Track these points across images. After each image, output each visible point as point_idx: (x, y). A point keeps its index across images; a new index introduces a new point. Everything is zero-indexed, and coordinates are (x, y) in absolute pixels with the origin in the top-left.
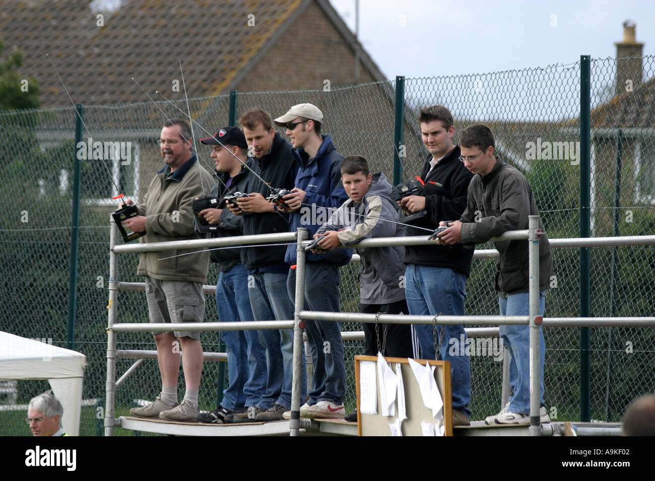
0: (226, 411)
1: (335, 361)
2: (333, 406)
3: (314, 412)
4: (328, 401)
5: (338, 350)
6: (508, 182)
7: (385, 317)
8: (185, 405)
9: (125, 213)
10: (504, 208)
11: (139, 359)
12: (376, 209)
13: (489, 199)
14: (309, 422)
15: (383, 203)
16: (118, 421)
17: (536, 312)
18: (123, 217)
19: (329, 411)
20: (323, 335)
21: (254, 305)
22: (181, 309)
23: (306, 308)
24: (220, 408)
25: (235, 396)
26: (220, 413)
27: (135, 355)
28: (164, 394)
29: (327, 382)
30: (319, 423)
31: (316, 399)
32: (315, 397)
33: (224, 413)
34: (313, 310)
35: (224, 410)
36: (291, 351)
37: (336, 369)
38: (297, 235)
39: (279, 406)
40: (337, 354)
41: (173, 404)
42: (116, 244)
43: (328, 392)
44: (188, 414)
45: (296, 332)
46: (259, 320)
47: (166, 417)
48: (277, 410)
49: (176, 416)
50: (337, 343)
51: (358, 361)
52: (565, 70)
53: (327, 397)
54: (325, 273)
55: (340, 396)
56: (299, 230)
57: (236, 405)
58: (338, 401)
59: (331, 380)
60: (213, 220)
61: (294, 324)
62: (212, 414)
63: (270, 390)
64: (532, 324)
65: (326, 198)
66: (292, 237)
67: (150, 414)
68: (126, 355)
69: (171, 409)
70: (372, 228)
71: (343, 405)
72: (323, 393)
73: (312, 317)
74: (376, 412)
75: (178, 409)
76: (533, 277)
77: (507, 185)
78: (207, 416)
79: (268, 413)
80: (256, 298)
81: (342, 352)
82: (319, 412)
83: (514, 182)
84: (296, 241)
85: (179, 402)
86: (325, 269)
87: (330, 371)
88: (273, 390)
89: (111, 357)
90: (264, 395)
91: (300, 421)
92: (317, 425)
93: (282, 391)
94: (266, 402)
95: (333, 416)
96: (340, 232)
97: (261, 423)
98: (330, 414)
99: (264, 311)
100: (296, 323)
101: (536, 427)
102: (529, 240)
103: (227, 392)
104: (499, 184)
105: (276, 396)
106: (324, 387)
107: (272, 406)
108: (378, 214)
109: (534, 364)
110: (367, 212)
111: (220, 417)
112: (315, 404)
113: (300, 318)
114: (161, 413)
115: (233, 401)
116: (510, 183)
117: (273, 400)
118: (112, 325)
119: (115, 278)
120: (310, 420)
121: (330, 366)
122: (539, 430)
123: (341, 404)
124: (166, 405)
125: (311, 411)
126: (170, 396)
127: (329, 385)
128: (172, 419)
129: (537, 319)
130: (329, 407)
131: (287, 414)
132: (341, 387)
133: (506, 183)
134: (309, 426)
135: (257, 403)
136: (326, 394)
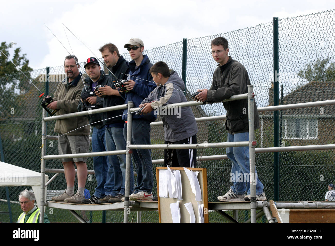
0: (96, 198)
1: (147, 171)
2: (146, 194)
3: (136, 197)
4: (144, 191)
5: (149, 165)
6: (235, 69)
7: (171, 146)
8: (77, 195)
9: (47, 102)
10: (232, 83)
11: (57, 173)
12: (170, 89)
13: (224, 79)
14: (134, 203)
15: (174, 86)
16: (46, 203)
17: (253, 139)
18: (46, 104)
19: (145, 197)
20: (141, 157)
21: (107, 143)
22: (79, 148)
23: (132, 143)
24: (93, 196)
25: (100, 190)
26: (93, 199)
27: (55, 171)
28: (67, 190)
29: (143, 182)
30: (139, 203)
31: (138, 191)
32: (138, 189)
33: (95, 199)
34: (136, 144)
35: (95, 197)
36: (124, 167)
37: (148, 175)
38: (127, 105)
39: (121, 195)
40: (149, 167)
41: (72, 195)
42: (45, 117)
43: (144, 187)
44: (78, 200)
45: (127, 156)
46: (109, 150)
47: (68, 201)
48: (119, 197)
49: (72, 201)
50: (149, 161)
51: (158, 170)
52: (265, 27)
53: (143, 190)
54: (143, 125)
55: (150, 189)
56: (128, 103)
57: (101, 195)
58: (149, 191)
59: (146, 180)
60: (93, 102)
61: (126, 152)
62: (90, 200)
63: (116, 187)
64: (250, 145)
65: (146, 86)
66: (125, 107)
67: (61, 200)
68: (50, 171)
69: (70, 197)
70: (168, 99)
71: (152, 194)
72: (141, 187)
73: (135, 147)
74: (168, 197)
75: (73, 197)
76: (251, 119)
77: (234, 71)
78: (87, 201)
79: (115, 199)
80: (109, 140)
81: (151, 166)
82: (139, 197)
83: (238, 69)
84: (127, 109)
85: (75, 194)
86: (143, 123)
87: (145, 176)
88: (117, 187)
89: (43, 172)
90: (113, 190)
91: (129, 202)
92: (138, 204)
93: (122, 187)
94: (114, 193)
95: (147, 199)
96: (152, 103)
97: (111, 203)
98: (145, 198)
99: (112, 147)
100: (127, 151)
101: (254, 203)
102: (248, 98)
103: (97, 189)
104: (231, 71)
105: (119, 190)
106: (142, 185)
107: (117, 195)
108: (171, 92)
109: (252, 168)
110: (166, 91)
111: (93, 201)
112: (137, 193)
113: (129, 148)
114: (65, 199)
115: (100, 193)
116: (236, 69)
117: (118, 192)
118: (43, 156)
119: (45, 133)
120: (134, 201)
121: (145, 173)
122: (256, 204)
123: (151, 193)
124: (69, 195)
125: (135, 197)
126: (70, 191)
127: (144, 183)
128: (70, 202)
129: (253, 143)
130: (144, 194)
131: (123, 199)
132: (151, 184)
133: (234, 69)
134: (134, 204)
135: (110, 193)
136: (143, 188)
